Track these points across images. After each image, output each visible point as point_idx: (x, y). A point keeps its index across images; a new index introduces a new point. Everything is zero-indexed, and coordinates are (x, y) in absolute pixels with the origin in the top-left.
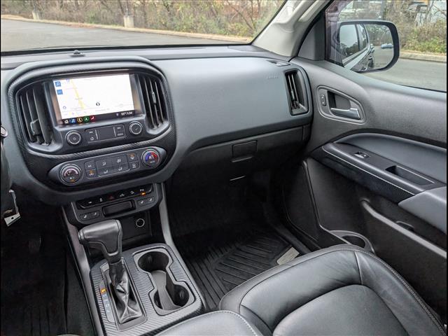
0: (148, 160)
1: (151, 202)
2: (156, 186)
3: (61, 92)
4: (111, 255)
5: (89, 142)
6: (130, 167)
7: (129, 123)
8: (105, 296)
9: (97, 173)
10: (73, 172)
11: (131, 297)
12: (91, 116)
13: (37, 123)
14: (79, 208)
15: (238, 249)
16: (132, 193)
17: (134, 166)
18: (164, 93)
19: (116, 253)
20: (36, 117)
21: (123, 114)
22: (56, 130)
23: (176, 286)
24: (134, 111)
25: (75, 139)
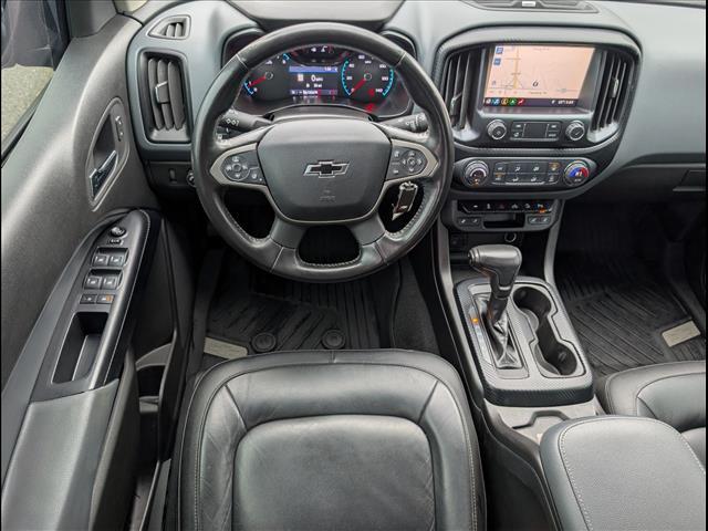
0: (574, 176)
1: (545, 223)
2: (556, 202)
3: (498, 62)
4: (501, 288)
5: (511, 139)
6: (546, 179)
7: (569, 122)
8: (477, 327)
9: (505, 178)
10: (482, 173)
11: (509, 343)
12: (520, 99)
13: (460, 99)
14: (460, 208)
15: (607, 296)
16: (528, 206)
17: (552, 179)
18: (630, 83)
19: (507, 288)
20: (460, 89)
21: (560, 102)
22: (478, 115)
23: (558, 344)
24: (576, 101)
25: (499, 133)
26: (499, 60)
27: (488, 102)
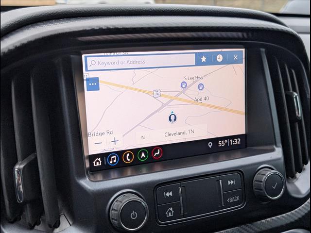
3: (95, 84)
20: (30, 148)
21: (221, 144)
25: (134, 215)
26: (96, 80)
27: (98, 163)
